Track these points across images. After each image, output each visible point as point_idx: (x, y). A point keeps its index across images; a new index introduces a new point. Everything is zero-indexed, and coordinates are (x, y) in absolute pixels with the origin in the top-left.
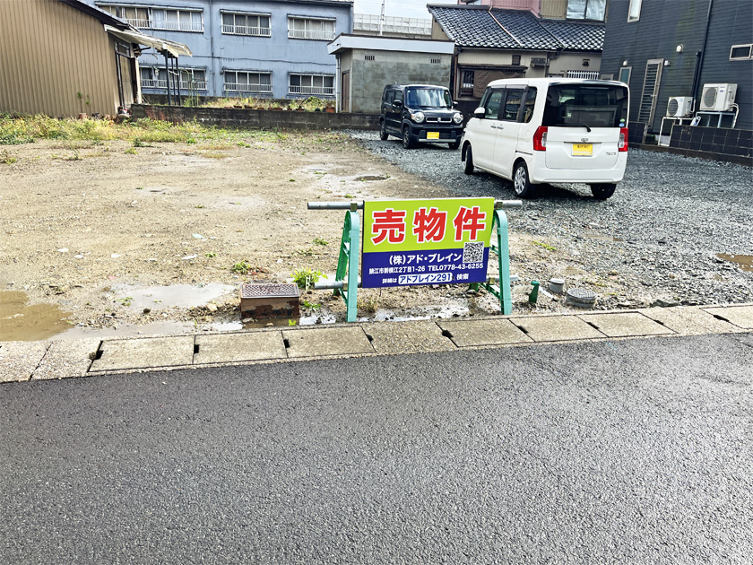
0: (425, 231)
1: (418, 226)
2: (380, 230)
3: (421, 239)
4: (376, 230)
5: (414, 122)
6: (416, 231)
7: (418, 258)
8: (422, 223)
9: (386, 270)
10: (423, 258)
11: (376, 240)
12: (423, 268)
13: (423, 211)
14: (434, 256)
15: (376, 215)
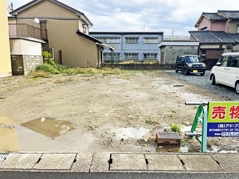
0: (234, 115)
1: (231, 113)
2: (215, 114)
3: (232, 118)
4: (213, 113)
5: (188, 67)
6: (230, 114)
7: (230, 126)
8: (233, 112)
9: (216, 130)
10: (232, 125)
11: (213, 118)
12: (232, 130)
13: (234, 107)
14: (237, 125)
15: (214, 108)
